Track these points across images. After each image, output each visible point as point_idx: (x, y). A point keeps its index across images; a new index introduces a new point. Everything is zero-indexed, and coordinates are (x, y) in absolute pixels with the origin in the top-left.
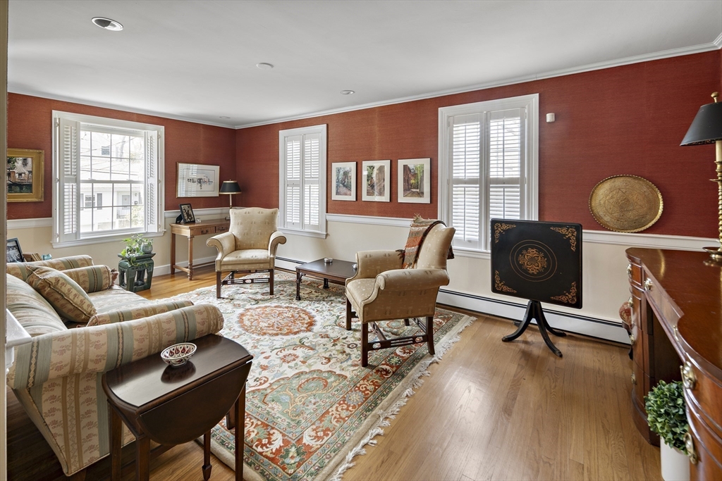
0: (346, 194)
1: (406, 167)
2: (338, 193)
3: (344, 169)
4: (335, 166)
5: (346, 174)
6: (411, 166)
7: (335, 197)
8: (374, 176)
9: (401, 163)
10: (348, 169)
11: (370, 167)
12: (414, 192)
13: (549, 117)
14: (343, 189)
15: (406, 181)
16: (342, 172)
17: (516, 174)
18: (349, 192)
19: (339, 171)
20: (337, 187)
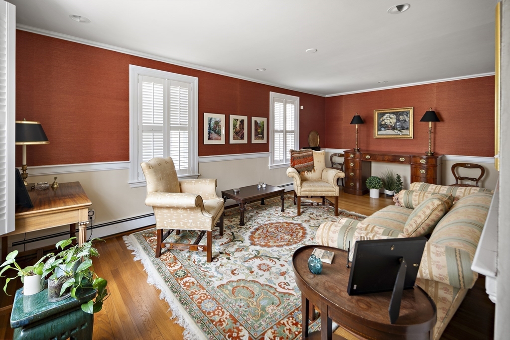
0: (217, 139)
1: (256, 122)
2: (209, 139)
3: (215, 119)
4: (207, 116)
5: (217, 123)
6: (258, 122)
7: (206, 142)
8: (237, 126)
9: (254, 119)
10: (218, 119)
11: (235, 120)
12: (260, 137)
13: (302, 107)
14: (214, 135)
15: (256, 130)
16: (213, 122)
17: (293, 129)
18: (219, 138)
19: (210, 120)
20: (209, 133)
